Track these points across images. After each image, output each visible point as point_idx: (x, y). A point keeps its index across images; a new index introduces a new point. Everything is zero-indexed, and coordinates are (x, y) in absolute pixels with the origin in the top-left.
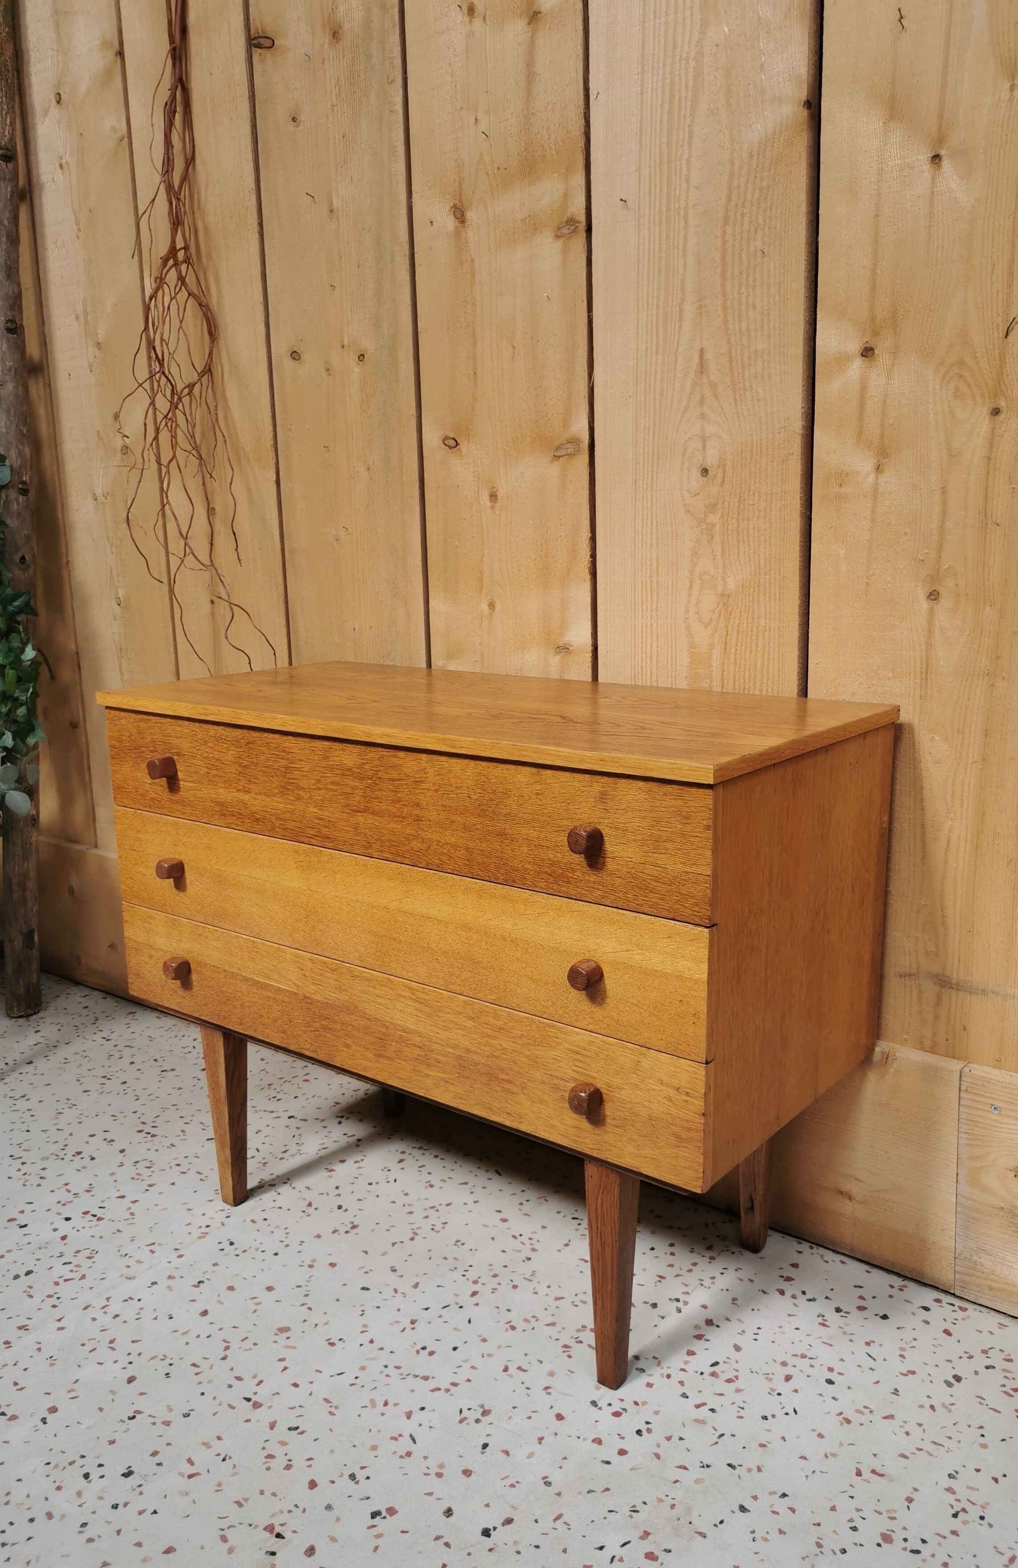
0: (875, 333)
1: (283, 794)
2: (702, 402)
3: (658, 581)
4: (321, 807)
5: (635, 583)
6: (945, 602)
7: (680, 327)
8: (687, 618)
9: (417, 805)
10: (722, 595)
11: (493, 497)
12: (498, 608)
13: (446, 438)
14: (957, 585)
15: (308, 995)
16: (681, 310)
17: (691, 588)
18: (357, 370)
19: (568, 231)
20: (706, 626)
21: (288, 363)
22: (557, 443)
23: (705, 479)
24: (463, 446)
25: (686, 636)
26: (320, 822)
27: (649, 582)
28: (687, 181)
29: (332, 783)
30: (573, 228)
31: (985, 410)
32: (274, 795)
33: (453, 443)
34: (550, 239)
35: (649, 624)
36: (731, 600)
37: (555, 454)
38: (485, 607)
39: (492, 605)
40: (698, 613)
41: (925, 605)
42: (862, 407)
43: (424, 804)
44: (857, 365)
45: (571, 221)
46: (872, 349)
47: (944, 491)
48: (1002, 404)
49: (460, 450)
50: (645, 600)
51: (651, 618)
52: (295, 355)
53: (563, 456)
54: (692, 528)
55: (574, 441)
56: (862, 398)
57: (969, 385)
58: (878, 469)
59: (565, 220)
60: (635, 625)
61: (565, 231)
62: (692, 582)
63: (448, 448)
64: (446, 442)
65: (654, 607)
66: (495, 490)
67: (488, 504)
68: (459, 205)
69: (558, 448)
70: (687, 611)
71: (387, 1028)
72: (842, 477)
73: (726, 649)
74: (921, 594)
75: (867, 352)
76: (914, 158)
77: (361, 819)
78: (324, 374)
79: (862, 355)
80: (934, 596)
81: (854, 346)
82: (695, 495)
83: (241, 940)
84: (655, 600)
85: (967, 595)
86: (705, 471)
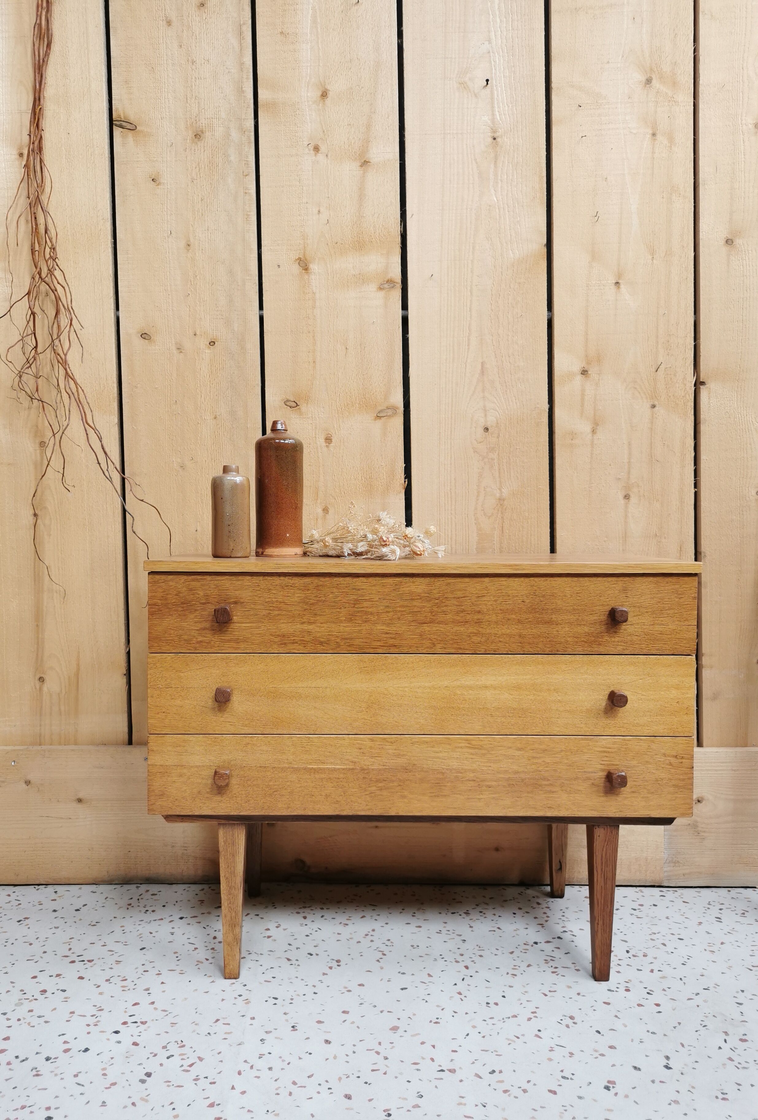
0: (588, 363)
1: (351, 620)
2: (483, 391)
3: (455, 492)
4: (388, 625)
5: (440, 493)
6: (633, 499)
7: (468, 349)
8: (475, 514)
9: (479, 612)
10: (500, 499)
11: (328, 440)
12: (331, 511)
13: (288, 401)
14: (639, 491)
15: (365, 767)
16: (469, 340)
17: (478, 496)
18: (208, 352)
19: (388, 287)
20: (489, 517)
21: (138, 342)
22: (380, 408)
23: (487, 433)
24: (303, 407)
25: (475, 524)
26: (387, 636)
27: (449, 493)
28: (472, 272)
29: (401, 606)
30: (392, 285)
31: (649, 406)
32: (341, 622)
33: (294, 404)
34: (375, 289)
35: (449, 517)
36: (505, 502)
37: (378, 415)
38: (320, 511)
39: (326, 510)
40: (483, 510)
41: (622, 502)
42: (583, 399)
43: (485, 610)
44: (579, 377)
45: (390, 281)
46: (587, 371)
47: (630, 444)
48: (656, 403)
49: (299, 409)
50: (446, 503)
51: (451, 514)
52: (144, 336)
53: (384, 416)
54: (478, 461)
55: (394, 408)
56: (583, 395)
57: (639, 393)
58: (594, 432)
59: (386, 280)
60: (440, 519)
61: (386, 286)
62: (478, 492)
63: (289, 407)
64: (288, 403)
65: (453, 507)
66: (329, 435)
67: (324, 444)
68: (303, 259)
69: (381, 411)
70: (476, 509)
71: (443, 773)
72: (573, 435)
73: (503, 530)
74: (621, 496)
75: (584, 372)
76: (606, 282)
77: (427, 629)
78: (175, 352)
79: (582, 374)
80: (627, 497)
81: (577, 368)
82: (480, 442)
83: (294, 739)
84: (454, 503)
85: (644, 496)
86: (486, 429)
